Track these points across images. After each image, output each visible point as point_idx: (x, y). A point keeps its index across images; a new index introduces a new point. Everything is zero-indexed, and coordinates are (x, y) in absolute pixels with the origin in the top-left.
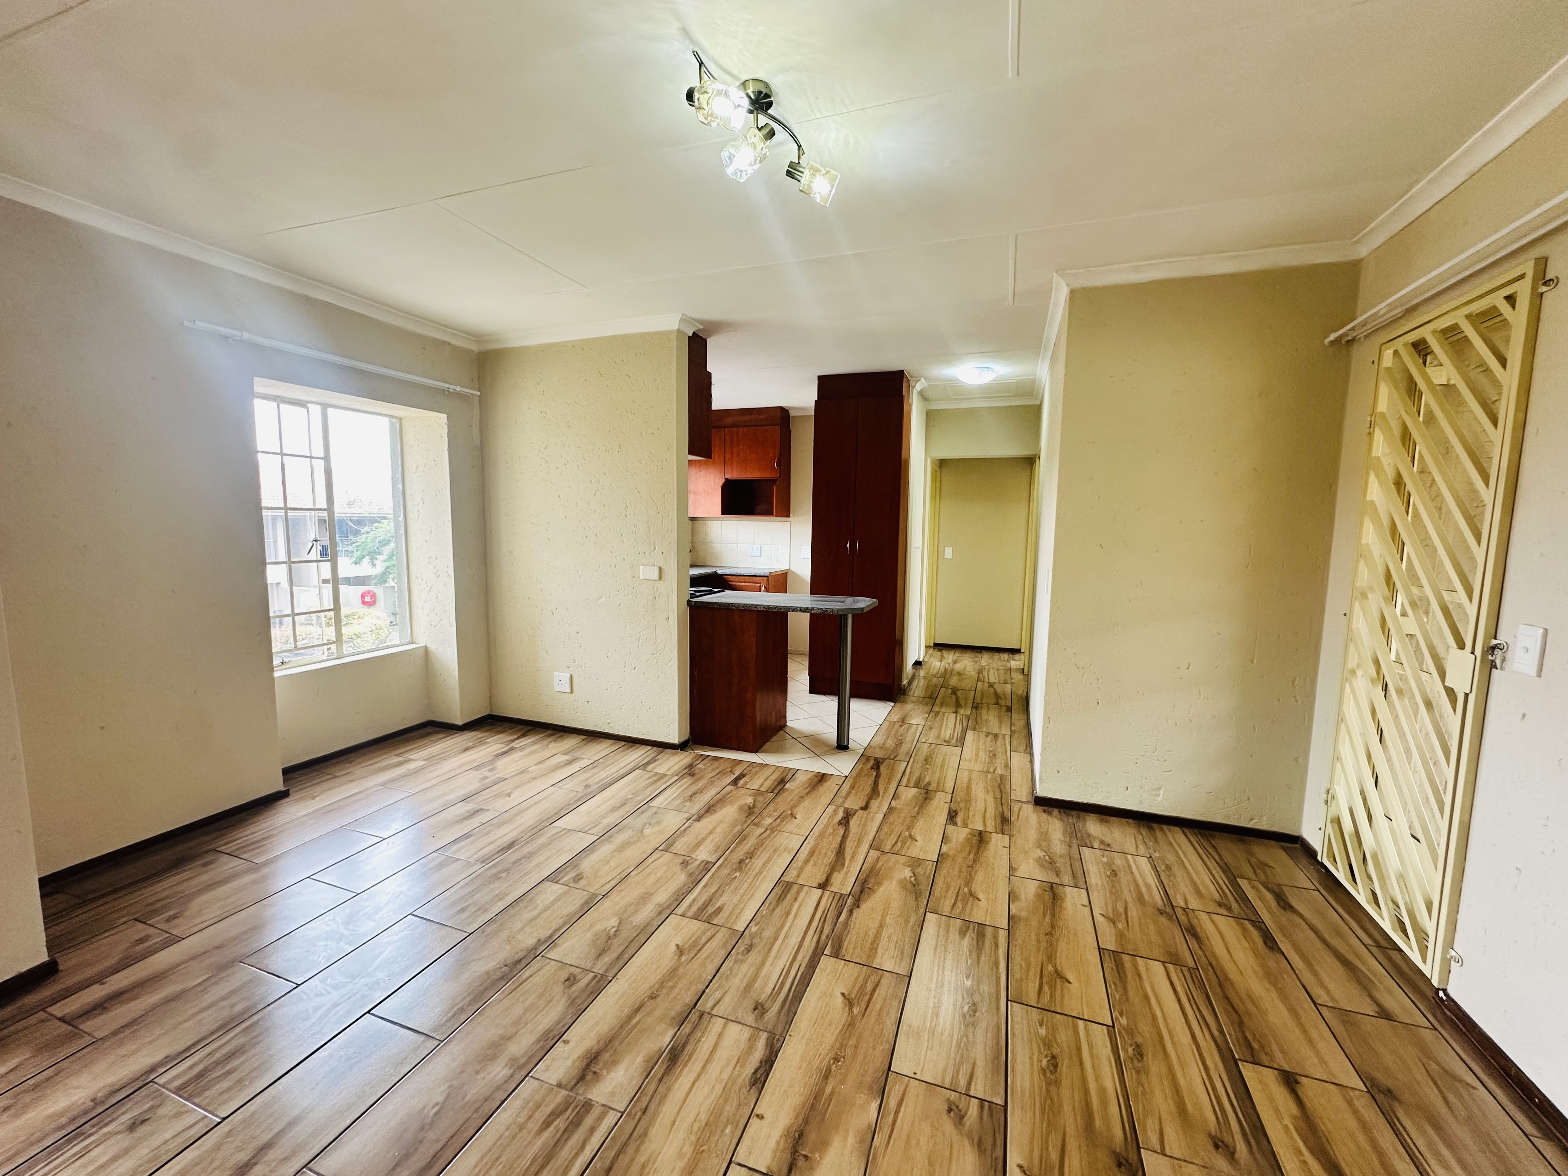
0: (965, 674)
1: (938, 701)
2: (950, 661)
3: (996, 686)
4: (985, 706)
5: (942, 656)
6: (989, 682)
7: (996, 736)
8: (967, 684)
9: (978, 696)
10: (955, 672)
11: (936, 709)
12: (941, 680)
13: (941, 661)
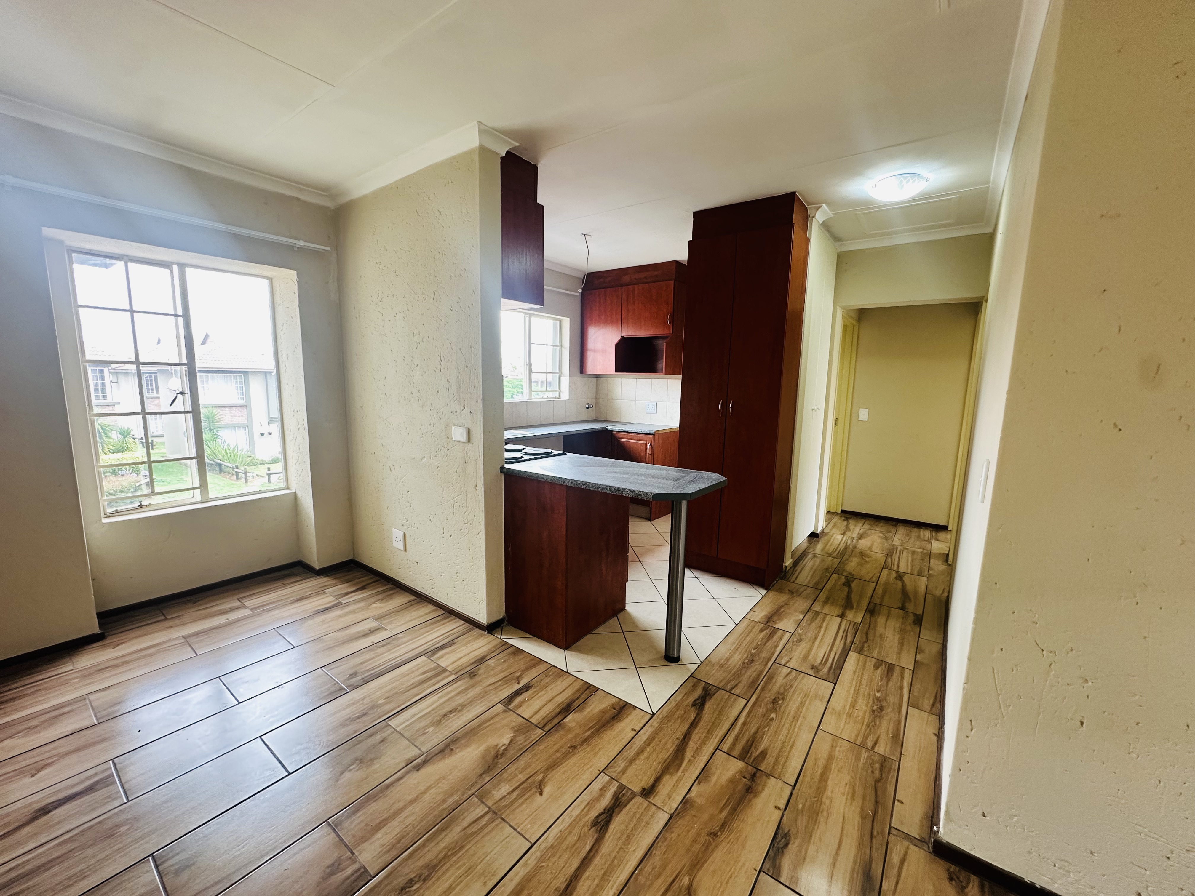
0: (869, 556)
1: (823, 596)
2: (855, 535)
3: (906, 579)
4: (884, 611)
5: (847, 527)
6: (897, 572)
7: (890, 668)
8: (868, 571)
9: (879, 591)
10: (857, 550)
11: (817, 607)
12: (836, 561)
13: (844, 534)
